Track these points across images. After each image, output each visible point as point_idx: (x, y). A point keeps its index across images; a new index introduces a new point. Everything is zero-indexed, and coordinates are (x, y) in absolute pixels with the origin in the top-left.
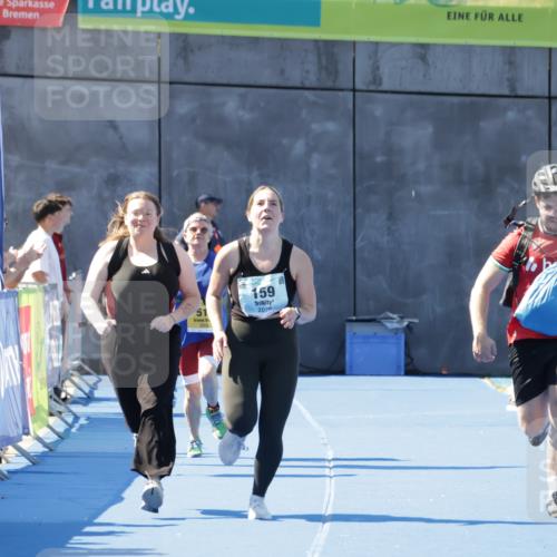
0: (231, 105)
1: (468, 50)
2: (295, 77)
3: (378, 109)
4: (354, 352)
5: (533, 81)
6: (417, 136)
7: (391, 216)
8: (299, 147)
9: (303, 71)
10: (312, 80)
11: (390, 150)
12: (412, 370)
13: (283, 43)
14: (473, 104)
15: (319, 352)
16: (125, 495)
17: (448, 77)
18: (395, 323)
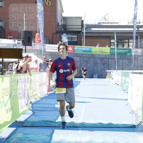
0: (85, 59)
1: (102, 55)
2: (90, 56)
3: (96, 59)
4: (94, 76)
5: (107, 57)
6: (99, 61)
7: (97, 67)
8: (90, 62)
9: (91, 56)
10: (91, 57)
11: (97, 62)
12: (98, 78)
13: (89, 54)
14: (103, 59)
15: (92, 76)
16: (77, 86)
17: (101, 57)
18: (97, 74)
